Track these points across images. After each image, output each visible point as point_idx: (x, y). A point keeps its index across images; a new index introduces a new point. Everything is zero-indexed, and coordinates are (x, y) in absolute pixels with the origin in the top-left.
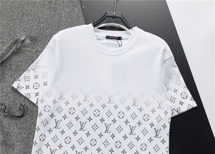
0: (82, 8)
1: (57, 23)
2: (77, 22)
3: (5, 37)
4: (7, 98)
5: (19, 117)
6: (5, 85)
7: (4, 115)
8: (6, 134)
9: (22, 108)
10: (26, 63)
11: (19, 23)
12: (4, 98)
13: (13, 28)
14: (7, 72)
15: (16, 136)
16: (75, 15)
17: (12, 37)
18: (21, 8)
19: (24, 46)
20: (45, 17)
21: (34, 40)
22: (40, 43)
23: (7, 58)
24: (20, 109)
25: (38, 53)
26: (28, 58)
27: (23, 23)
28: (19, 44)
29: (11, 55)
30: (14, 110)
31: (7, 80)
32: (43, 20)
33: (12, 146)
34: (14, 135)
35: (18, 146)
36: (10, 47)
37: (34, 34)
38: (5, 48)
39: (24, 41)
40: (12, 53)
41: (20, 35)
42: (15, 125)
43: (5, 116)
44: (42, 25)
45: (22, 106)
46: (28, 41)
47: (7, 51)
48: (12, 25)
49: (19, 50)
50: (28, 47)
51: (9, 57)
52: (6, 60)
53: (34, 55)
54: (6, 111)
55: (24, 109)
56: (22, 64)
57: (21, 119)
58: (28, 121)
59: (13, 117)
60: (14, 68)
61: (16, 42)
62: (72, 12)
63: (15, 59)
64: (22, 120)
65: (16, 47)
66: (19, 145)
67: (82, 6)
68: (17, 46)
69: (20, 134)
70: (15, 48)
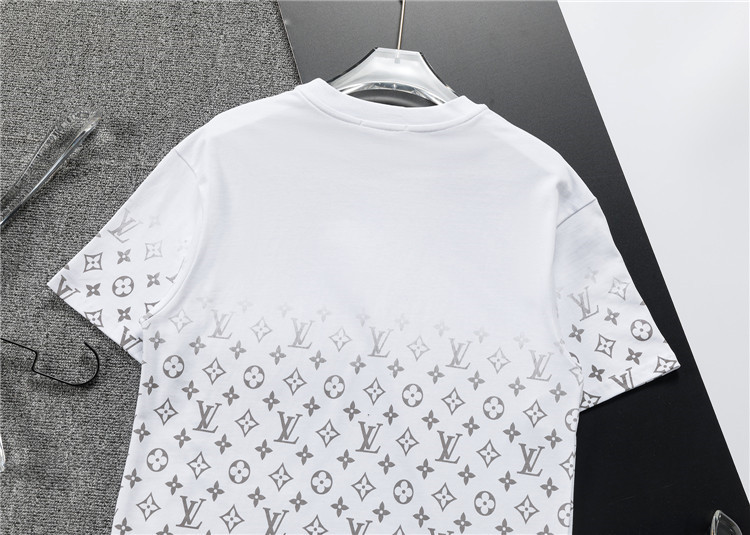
0: (282, 27)
1: (202, 74)
2: (265, 73)
3: (30, 125)
4: (41, 323)
5: (83, 386)
6: (33, 280)
7: (31, 382)
8: (40, 444)
9: (92, 355)
10: (102, 208)
11: (73, 79)
12: (31, 324)
13: (54, 93)
14: (38, 240)
15: (71, 448)
16: (260, 49)
17: (51, 123)
18: (78, 28)
19: (94, 154)
20: (161, 55)
21: (125, 131)
22: (146, 141)
23: (38, 191)
24: (84, 360)
25: (139, 173)
26: (108, 190)
27: (86, 78)
28: (75, 147)
29: (51, 181)
30: (63, 364)
31: (39, 264)
32: (154, 67)
33: (61, 482)
35: (81, 483)
36: (47, 157)
37: (124, 114)
38: (29, 159)
39: (92, 134)
40: (54, 177)
41: (78, 115)
42: (70, 413)
43: (35, 385)
44: (151, 83)
45: (91, 349)
46: (104, 137)
47: (37, 170)
48: (51, 84)
49: (78, 165)
50: (107, 156)
51: (45, 190)
52: (34, 200)
53: (127, 181)
54: (38, 365)
55: (97, 358)
56: (88, 213)
57: (90, 393)
58: (110, 398)
59: (61, 387)
60: (60, 224)
61: (66, 139)
62: (248, 41)
63: (63, 195)
64: (93, 395)
65: (67, 156)
66: (82, 479)
67: (280, 20)
68: (71, 152)
69: (87, 440)
70: (62, 161)
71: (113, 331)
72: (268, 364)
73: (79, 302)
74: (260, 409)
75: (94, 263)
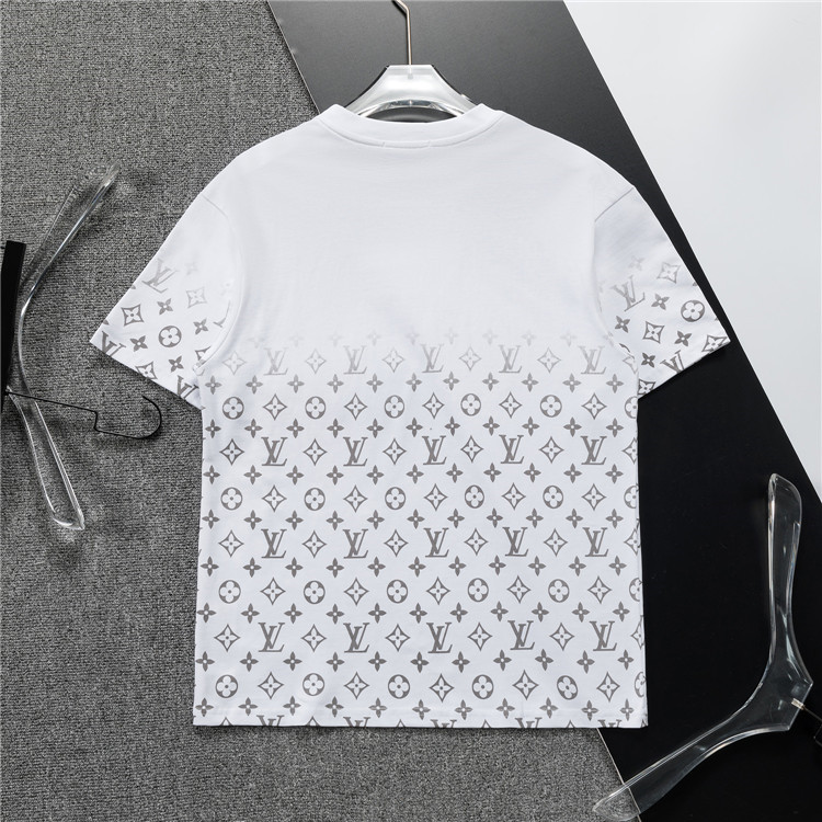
3: (48, 187)
4: (95, 383)
5: (149, 438)
7: (95, 441)
8: (113, 499)
9: (153, 407)
10: (132, 260)
12: (85, 386)
14: (72, 298)
15: (145, 499)
17: (69, 182)
19: (116, 208)
21: (145, 182)
22: (169, 189)
23: (63, 250)
24: (146, 413)
25: (167, 222)
26: (136, 242)
27: (99, 133)
28: (97, 203)
29: (75, 238)
30: (125, 420)
31: (77, 323)
33: (140, 532)
34: (140, 496)
35: (160, 530)
36: (69, 216)
37: (142, 164)
38: (52, 221)
39: (112, 189)
40: (78, 235)
41: (95, 171)
42: (139, 465)
43: (101, 443)
45: (150, 401)
46: (125, 190)
47: (60, 230)
49: (101, 221)
51: (70, 248)
52: (60, 260)
53: (154, 231)
54: (100, 424)
55: (158, 409)
56: (117, 266)
57: (156, 444)
59: (127, 442)
60: (90, 280)
61: (86, 196)
63: (88, 250)
64: (159, 445)
65: (89, 212)
66: (160, 526)
71: (168, 381)
72: (327, 393)
73: (127, 357)
74: (326, 438)
75: (134, 315)
